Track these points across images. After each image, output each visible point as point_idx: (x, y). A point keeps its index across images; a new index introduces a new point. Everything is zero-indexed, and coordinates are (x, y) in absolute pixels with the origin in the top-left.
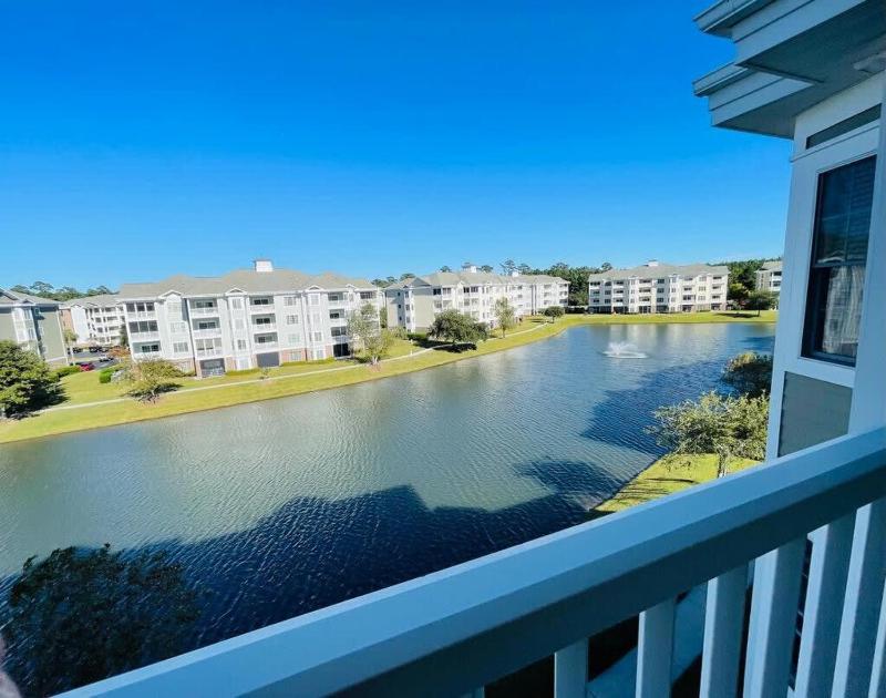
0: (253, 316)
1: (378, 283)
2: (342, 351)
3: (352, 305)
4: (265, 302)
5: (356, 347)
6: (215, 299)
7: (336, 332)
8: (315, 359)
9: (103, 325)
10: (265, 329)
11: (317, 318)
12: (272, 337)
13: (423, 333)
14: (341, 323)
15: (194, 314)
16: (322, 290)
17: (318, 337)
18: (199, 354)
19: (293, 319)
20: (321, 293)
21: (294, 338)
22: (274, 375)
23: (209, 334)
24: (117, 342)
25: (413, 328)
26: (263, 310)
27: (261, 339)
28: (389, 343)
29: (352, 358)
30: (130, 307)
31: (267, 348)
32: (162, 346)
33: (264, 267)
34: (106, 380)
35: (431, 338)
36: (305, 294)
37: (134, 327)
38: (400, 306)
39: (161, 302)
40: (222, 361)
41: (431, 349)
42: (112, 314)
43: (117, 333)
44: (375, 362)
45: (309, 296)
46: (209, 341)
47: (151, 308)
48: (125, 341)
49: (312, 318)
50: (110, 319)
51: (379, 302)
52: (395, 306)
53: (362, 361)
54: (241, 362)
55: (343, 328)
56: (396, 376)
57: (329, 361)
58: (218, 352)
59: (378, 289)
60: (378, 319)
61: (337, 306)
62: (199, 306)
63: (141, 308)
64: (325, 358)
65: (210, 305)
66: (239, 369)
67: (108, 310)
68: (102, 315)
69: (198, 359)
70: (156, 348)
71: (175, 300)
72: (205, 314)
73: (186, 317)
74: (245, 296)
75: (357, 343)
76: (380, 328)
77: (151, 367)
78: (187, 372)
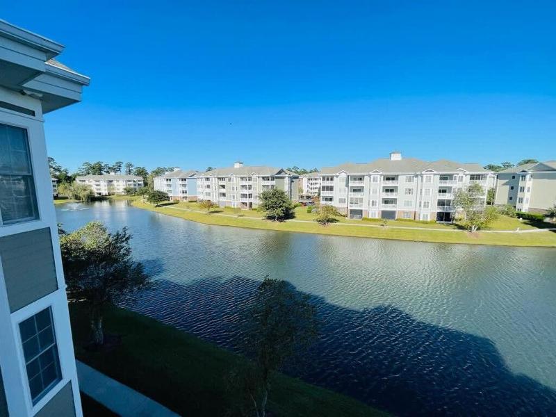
0: (384, 187)
1: (491, 168)
2: (445, 217)
3: (461, 183)
4: (393, 179)
5: (457, 216)
6: (364, 176)
7: (441, 203)
8: (421, 219)
9: (313, 186)
10: (390, 196)
11: (428, 192)
12: (393, 201)
13: (539, 214)
14: (447, 197)
15: (352, 184)
16: (435, 172)
17: (426, 205)
18: (350, 206)
19: (410, 191)
20: (435, 174)
21: (408, 204)
22: (390, 225)
23: (358, 195)
24: (316, 195)
25: (525, 208)
26: (390, 184)
27: (386, 202)
28: (491, 217)
29: (453, 224)
30: (324, 179)
31: (389, 208)
32: (334, 199)
33: (396, 157)
34: (309, 212)
35: (547, 220)
36: (422, 175)
37: (324, 187)
38: (512, 188)
39: (337, 176)
40: (361, 211)
41: (546, 230)
42: (316, 181)
43: (317, 191)
44: (474, 230)
45: (425, 176)
46: (356, 199)
47: (332, 179)
48: (319, 195)
49: (424, 191)
50: (316, 183)
51: (488, 183)
52: (508, 187)
53: (461, 227)
54: (372, 214)
55: (449, 201)
56: (495, 246)
57: (431, 222)
58: (360, 206)
59: (490, 173)
60: (485, 197)
61: (447, 184)
62: (355, 179)
63: (328, 179)
64: (429, 220)
65: (361, 179)
66: (370, 217)
67: (316, 179)
68: (313, 181)
69: (350, 208)
70: (331, 200)
71: (344, 175)
72: (357, 184)
73: (347, 185)
74: (381, 175)
75: (459, 213)
76: (485, 205)
77: (328, 209)
78: (343, 214)
